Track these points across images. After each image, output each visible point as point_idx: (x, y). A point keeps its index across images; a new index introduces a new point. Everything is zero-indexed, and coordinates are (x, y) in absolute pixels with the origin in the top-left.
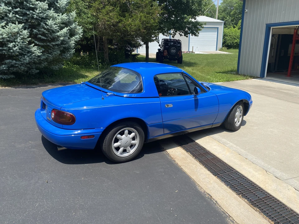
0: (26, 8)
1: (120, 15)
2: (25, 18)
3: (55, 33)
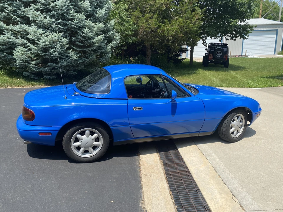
0: (66, 20)
1: (159, 22)
2: (66, 28)
3: (91, 39)
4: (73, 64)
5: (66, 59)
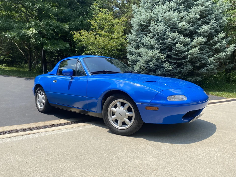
3: (185, 52)
4: (167, 73)
5: (161, 69)
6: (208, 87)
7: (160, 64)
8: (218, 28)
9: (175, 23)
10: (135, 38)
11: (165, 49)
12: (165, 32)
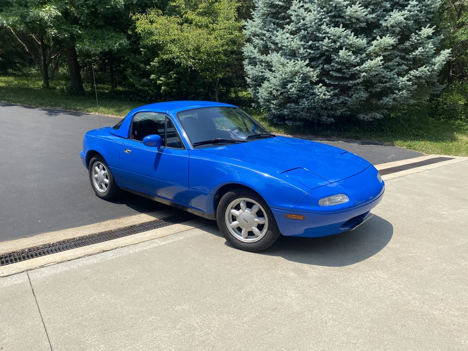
2: (318, 52)
3: (355, 66)
4: (321, 105)
5: (310, 98)
6: (394, 130)
7: (309, 88)
8: (422, 16)
9: (340, 7)
10: (260, 31)
11: (319, 58)
12: (320, 25)
